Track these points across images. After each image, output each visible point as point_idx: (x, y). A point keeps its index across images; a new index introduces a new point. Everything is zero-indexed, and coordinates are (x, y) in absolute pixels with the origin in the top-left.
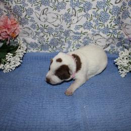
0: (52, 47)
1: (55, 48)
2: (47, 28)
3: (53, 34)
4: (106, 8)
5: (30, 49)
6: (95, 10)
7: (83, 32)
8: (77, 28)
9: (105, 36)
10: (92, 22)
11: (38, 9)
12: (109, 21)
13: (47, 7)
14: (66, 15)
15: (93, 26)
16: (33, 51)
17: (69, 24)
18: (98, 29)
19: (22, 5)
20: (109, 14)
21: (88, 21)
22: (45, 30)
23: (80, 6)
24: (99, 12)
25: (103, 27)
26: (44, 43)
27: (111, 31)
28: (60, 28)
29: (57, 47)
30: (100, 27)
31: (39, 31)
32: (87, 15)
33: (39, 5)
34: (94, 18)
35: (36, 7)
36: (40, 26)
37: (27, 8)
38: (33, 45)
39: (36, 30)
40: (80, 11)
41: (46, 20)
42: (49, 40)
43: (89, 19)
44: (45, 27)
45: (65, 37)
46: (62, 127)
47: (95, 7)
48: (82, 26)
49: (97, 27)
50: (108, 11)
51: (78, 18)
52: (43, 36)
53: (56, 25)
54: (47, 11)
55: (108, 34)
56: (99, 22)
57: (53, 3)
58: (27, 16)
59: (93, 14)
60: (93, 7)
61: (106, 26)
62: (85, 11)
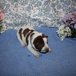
0: (21, 25)
2: (18, 15)
3: (22, 18)
5: (8, 27)
6: (43, 6)
7: (38, 19)
8: (34, 16)
9: (50, 19)
11: (13, 4)
12: (51, 11)
13: (17, 3)
15: (43, 15)
16: (10, 28)
17: (30, 12)
18: (46, 16)
23: (35, 4)
25: (49, 15)
26: (17, 23)
27: (53, 16)
28: (25, 15)
32: (39, 9)
33: (13, 2)
35: (11, 3)
36: (14, 14)
37: (6, 4)
38: (10, 25)
39: (12, 16)
40: (35, 6)
42: (19, 22)
43: (41, 11)
45: (28, 20)
46: (29, 74)
48: (37, 15)
49: (45, 15)
52: (16, 20)
54: (17, 5)
55: (52, 18)
56: (46, 12)
57: (21, 1)
58: (7, 8)
62: (38, 7)
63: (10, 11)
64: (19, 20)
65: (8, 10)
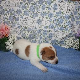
0: (30, 39)
1: (32, 41)
2: (27, 28)
3: (31, 31)
4: (61, 16)
6: (55, 17)
8: (45, 28)
10: (53, 24)
11: (22, 17)
12: (63, 23)
13: (27, 16)
14: (38, 20)
19: (14, 15)
20: (63, 19)
21: (51, 23)
22: (26, 30)
23: (47, 15)
24: (57, 18)
25: (60, 27)
26: (25, 37)
27: (65, 29)
28: (35, 28)
29: (33, 40)
30: (58, 27)
31: (23, 30)
32: (51, 20)
33: (23, 15)
34: (55, 22)
36: (23, 27)
37: (16, 17)
40: (47, 18)
41: (27, 24)
42: (28, 35)
43: (52, 23)
44: (26, 28)
47: (55, 16)
48: (48, 27)
49: (56, 27)
50: (62, 18)
51: (46, 22)
53: (33, 26)
56: (58, 24)
58: (16, 22)
59: (54, 20)
60: (54, 16)
61: (62, 26)
62: (49, 18)
63: (18, 24)
64: (28, 33)
65: (17, 23)
